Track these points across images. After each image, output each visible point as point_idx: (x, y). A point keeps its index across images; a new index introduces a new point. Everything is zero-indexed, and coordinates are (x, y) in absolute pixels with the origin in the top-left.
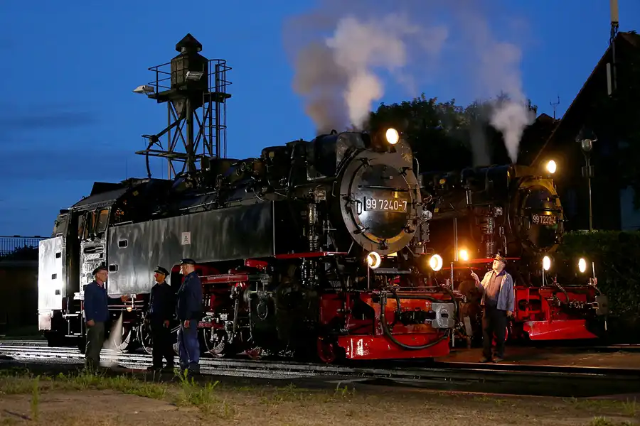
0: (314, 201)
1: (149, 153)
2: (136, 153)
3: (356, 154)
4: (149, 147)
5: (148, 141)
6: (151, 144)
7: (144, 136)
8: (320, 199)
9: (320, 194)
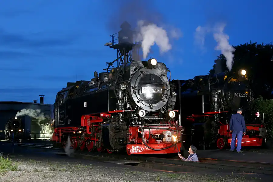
0: (121, 89)
1: (108, 69)
2: (103, 70)
3: (138, 70)
4: (108, 67)
5: (108, 65)
6: (109, 66)
7: (106, 63)
8: (124, 88)
9: (124, 87)
